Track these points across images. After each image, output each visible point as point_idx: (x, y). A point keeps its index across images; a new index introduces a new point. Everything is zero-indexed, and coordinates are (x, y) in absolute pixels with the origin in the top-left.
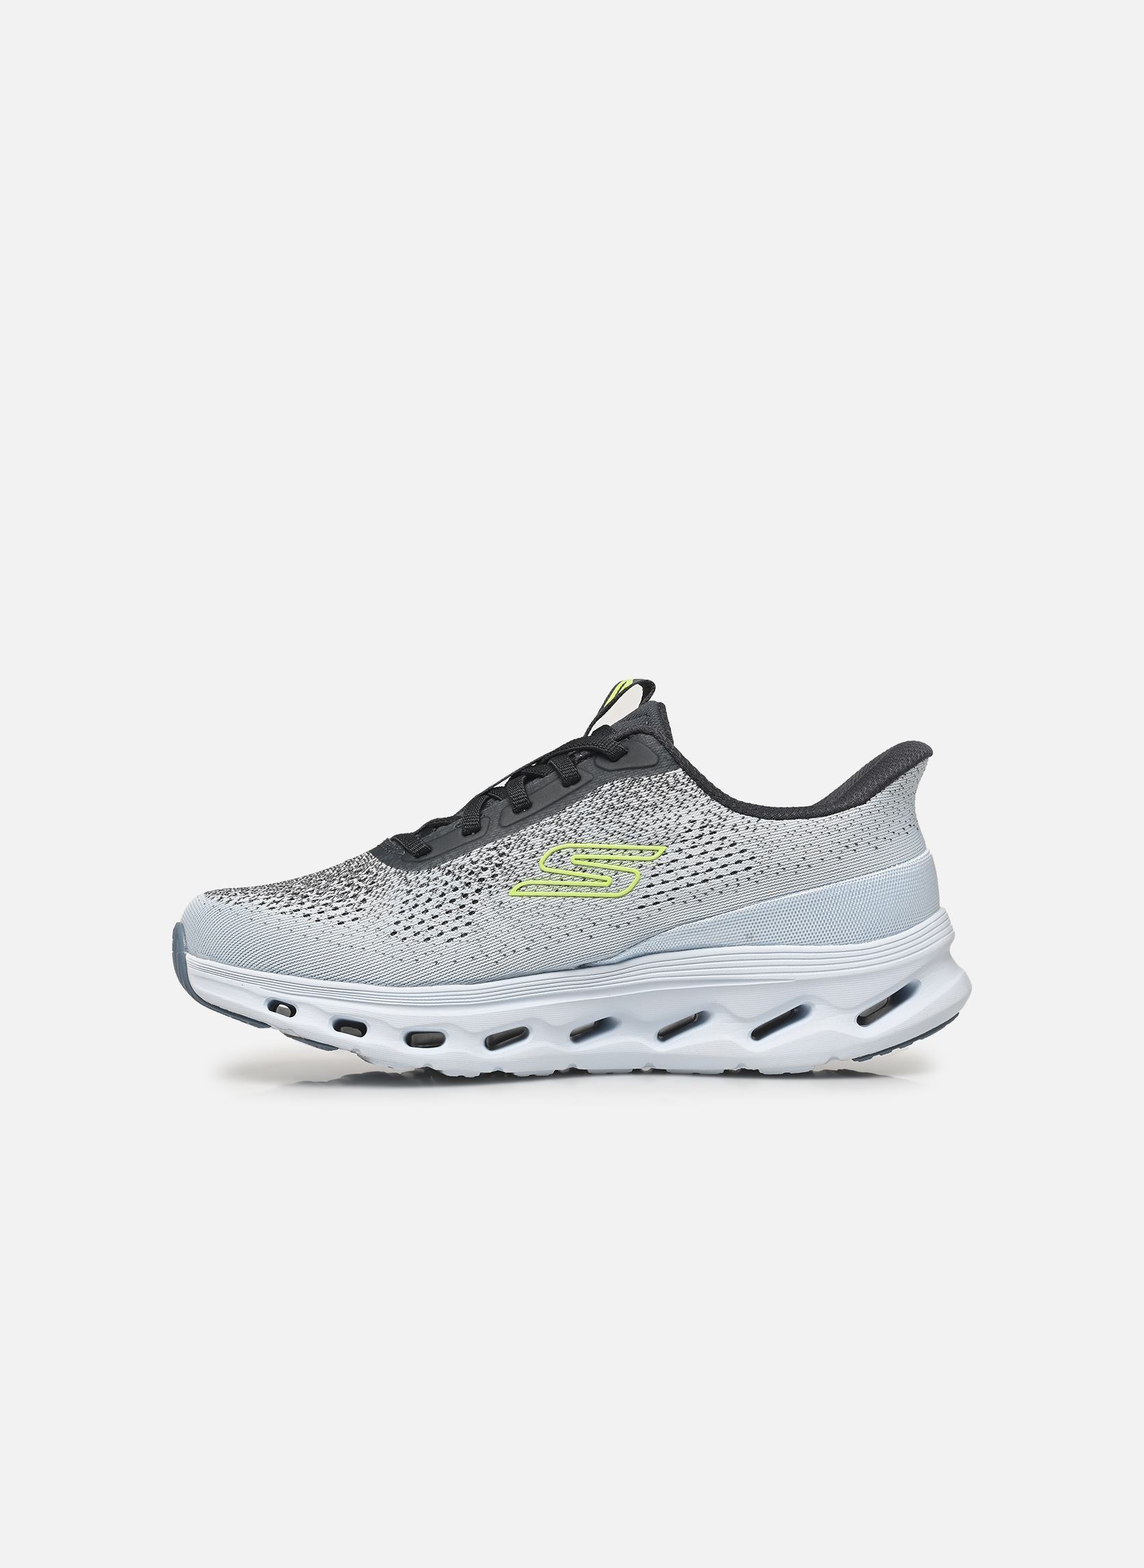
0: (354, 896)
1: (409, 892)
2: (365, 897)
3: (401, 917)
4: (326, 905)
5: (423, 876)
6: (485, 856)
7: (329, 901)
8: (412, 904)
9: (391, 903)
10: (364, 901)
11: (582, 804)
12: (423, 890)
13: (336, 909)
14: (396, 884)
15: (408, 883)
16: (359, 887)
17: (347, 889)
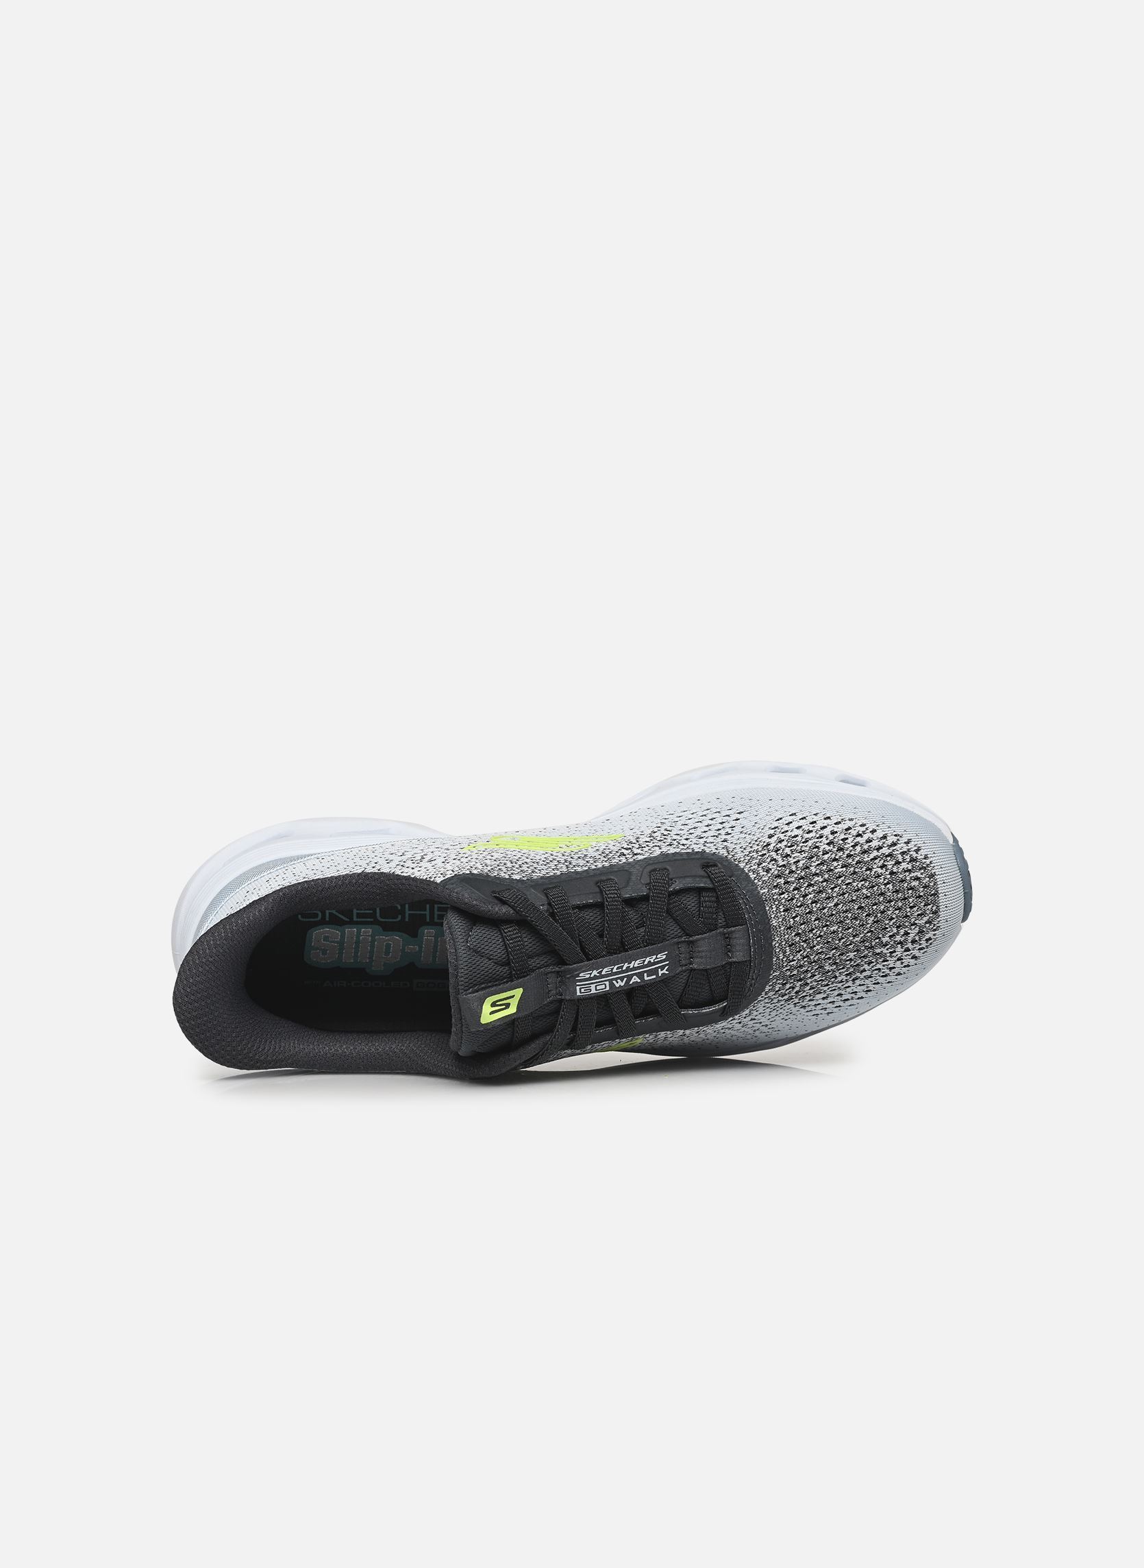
0: (781, 841)
1: (725, 841)
2: (770, 840)
3: (733, 823)
4: (810, 832)
5: (710, 849)
6: (645, 849)
7: (807, 836)
8: (723, 832)
9: (743, 835)
10: (770, 836)
11: (543, 872)
12: (711, 840)
13: (798, 828)
14: (738, 850)
15: (726, 848)
16: (776, 851)
17: (788, 851)
